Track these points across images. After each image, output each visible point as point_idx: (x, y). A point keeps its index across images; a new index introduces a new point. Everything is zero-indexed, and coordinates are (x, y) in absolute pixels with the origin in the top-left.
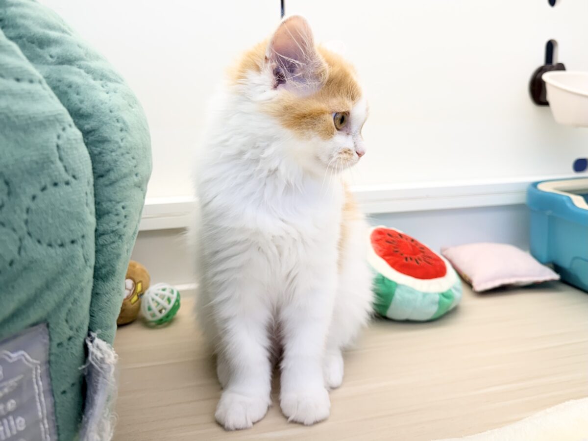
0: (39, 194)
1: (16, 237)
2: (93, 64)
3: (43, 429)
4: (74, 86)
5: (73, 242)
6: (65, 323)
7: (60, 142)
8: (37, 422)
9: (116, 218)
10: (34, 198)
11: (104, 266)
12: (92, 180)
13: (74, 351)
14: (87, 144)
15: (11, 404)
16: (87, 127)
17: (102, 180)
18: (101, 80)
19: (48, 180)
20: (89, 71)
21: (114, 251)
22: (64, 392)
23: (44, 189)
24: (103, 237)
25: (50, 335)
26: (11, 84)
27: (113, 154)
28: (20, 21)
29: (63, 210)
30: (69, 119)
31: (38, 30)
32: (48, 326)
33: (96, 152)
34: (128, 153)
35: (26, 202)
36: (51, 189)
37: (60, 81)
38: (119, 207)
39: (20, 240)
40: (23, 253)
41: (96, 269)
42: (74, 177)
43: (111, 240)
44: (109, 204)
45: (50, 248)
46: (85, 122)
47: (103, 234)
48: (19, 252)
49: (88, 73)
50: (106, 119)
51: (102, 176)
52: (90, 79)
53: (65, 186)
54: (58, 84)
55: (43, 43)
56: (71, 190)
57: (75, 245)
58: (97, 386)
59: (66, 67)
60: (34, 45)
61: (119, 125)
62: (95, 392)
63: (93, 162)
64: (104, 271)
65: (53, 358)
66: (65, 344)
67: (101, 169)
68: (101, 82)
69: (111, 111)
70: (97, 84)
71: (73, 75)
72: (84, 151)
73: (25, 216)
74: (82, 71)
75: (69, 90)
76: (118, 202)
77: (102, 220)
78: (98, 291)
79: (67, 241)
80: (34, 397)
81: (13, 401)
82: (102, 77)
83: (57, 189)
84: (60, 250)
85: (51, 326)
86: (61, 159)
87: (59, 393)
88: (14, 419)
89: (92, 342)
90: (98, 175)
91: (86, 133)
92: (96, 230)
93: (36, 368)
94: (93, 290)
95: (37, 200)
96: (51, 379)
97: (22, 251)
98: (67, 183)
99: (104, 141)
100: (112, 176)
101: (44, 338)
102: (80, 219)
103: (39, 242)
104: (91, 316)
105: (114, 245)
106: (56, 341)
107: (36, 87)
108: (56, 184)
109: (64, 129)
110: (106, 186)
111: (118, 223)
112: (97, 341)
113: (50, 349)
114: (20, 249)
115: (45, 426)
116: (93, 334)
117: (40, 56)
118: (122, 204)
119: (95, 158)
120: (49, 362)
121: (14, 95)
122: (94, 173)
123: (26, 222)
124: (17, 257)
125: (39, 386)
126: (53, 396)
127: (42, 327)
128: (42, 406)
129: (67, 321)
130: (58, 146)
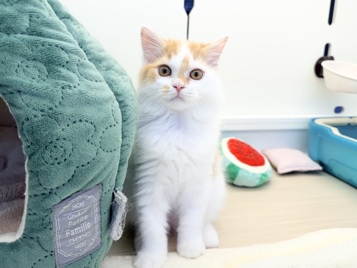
0: (105, 130)
1: (96, 149)
3: (96, 228)
4: (114, 81)
5: (115, 150)
6: (108, 184)
7: (113, 108)
8: (95, 225)
9: (128, 139)
11: (123, 159)
12: (121, 123)
13: (110, 196)
14: (120, 107)
15: (86, 217)
16: (120, 100)
17: (125, 123)
18: (121, 75)
19: (109, 124)
21: (127, 153)
22: (105, 213)
23: (107, 128)
24: (123, 147)
25: (102, 189)
26: (94, 83)
27: (130, 111)
28: (92, 51)
29: (113, 137)
30: (114, 97)
32: (102, 185)
33: (123, 111)
34: (134, 110)
35: (101, 134)
36: (109, 128)
37: (109, 79)
38: (130, 134)
39: (97, 149)
40: (98, 155)
41: (120, 161)
42: (117, 123)
43: (126, 148)
44: (126, 133)
45: (107, 153)
46: (119, 97)
47: (123, 146)
48: (97, 154)
49: (116, 73)
50: (127, 96)
51: (125, 121)
53: (114, 126)
54: (108, 80)
56: (116, 128)
57: (115, 151)
58: (117, 211)
59: (109, 70)
60: (97, 62)
61: (131, 98)
62: (117, 214)
63: (122, 115)
64: (122, 161)
65: (102, 199)
66: (107, 192)
67: (125, 118)
68: (122, 76)
69: (128, 92)
70: (120, 77)
71: (114, 76)
73: (100, 140)
74: (114, 72)
75: (112, 83)
76: (130, 132)
77: (124, 140)
78: (120, 170)
79: (113, 149)
80: (94, 215)
81: (87, 216)
83: (111, 128)
84: (110, 153)
85: (104, 185)
86: (113, 116)
87: (103, 213)
88: (87, 224)
89: (116, 192)
90: (124, 121)
91: (120, 102)
92: (122, 144)
93: (96, 203)
94: (118, 169)
95: (104, 133)
96: (101, 208)
97: (98, 154)
98: (115, 126)
99: (126, 106)
100: (129, 121)
101: (100, 190)
102: (118, 141)
103: (104, 150)
104: (116, 181)
105: (127, 150)
106: (105, 191)
108: (111, 126)
109: (113, 102)
110: (126, 125)
111: (129, 141)
112: (118, 191)
113: (102, 195)
114: (97, 153)
115: (97, 227)
116: (116, 189)
117: (100, 67)
118: (131, 133)
120: (101, 200)
121: (96, 88)
122: (122, 120)
123: (100, 142)
124: (96, 157)
125: (97, 210)
126: (101, 214)
127: (100, 185)
128: (97, 219)
129: (109, 183)
130: (112, 110)
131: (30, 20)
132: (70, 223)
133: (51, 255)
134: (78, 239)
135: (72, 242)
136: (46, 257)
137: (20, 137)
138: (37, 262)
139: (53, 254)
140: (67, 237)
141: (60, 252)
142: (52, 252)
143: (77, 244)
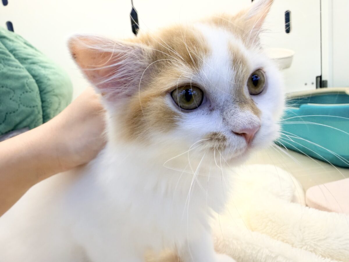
0: (22, 94)
1: (18, 104)
2: (42, 64)
4: (34, 69)
9: (48, 103)
10: (21, 95)
12: (39, 92)
16: (37, 79)
19: (25, 91)
20: (40, 66)
23: (24, 93)
26: (14, 69)
27: (44, 86)
29: (30, 98)
30: (31, 77)
31: (25, 56)
33: (39, 85)
34: (49, 86)
35: (19, 96)
36: (25, 93)
37: (30, 68)
40: (20, 108)
42: (32, 91)
45: (27, 107)
47: (44, 107)
52: (40, 68)
53: (29, 93)
55: (26, 59)
56: (31, 94)
57: (34, 108)
59: (33, 65)
60: (23, 60)
61: (47, 79)
67: (41, 89)
70: (43, 69)
71: (35, 67)
72: (35, 85)
74: (38, 66)
75: (32, 70)
76: (48, 99)
77: (44, 103)
79: (32, 106)
82: (45, 67)
83: (27, 93)
84: (30, 108)
86: (28, 86)
90: (41, 91)
91: (37, 81)
92: (42, 105)
103: (24, 106)
107: (21, 70)
119: (39, 87)
121: (15, 71)
122: (39, 90)
123: (20, 100)
124: (18, 109)
130: (27, 83)
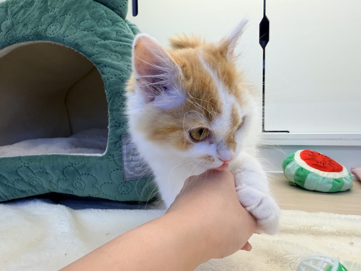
131: (116, 34)
132: (132, 150)
133: (121, 169)
134: (137, 163)
135: (133, 164)
136: (118, 169)
137: (105, 91)
138: (112, 171)
139: (122, 169)
140: (130, 160)
141: (126, 168)
142: (121, 167)
143: (137, 167)
